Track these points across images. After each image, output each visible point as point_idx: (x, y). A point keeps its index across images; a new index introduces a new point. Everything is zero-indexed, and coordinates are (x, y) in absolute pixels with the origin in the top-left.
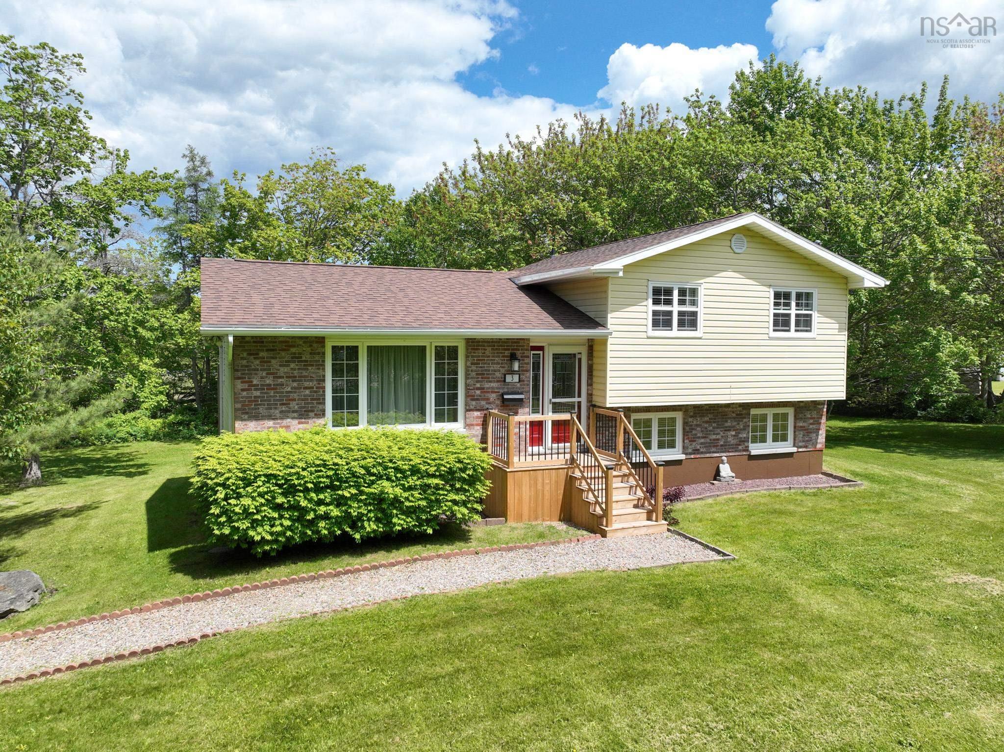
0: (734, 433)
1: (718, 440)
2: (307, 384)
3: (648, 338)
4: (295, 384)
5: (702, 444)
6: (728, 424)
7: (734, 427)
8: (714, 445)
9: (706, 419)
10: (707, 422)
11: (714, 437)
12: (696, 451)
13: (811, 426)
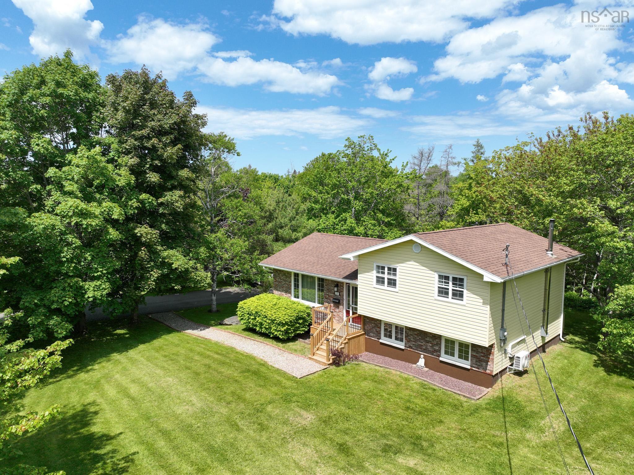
0: (431, 345)
1: (422, 345)
2: (287, 283)
3: (374, 288)
4: (284, 282)
5: (413, 344)
6: (428, 339)
7: (431, 342)
8: (419, 347)
10: (416, 335)
12: (410, 347)
13: (482, 358)
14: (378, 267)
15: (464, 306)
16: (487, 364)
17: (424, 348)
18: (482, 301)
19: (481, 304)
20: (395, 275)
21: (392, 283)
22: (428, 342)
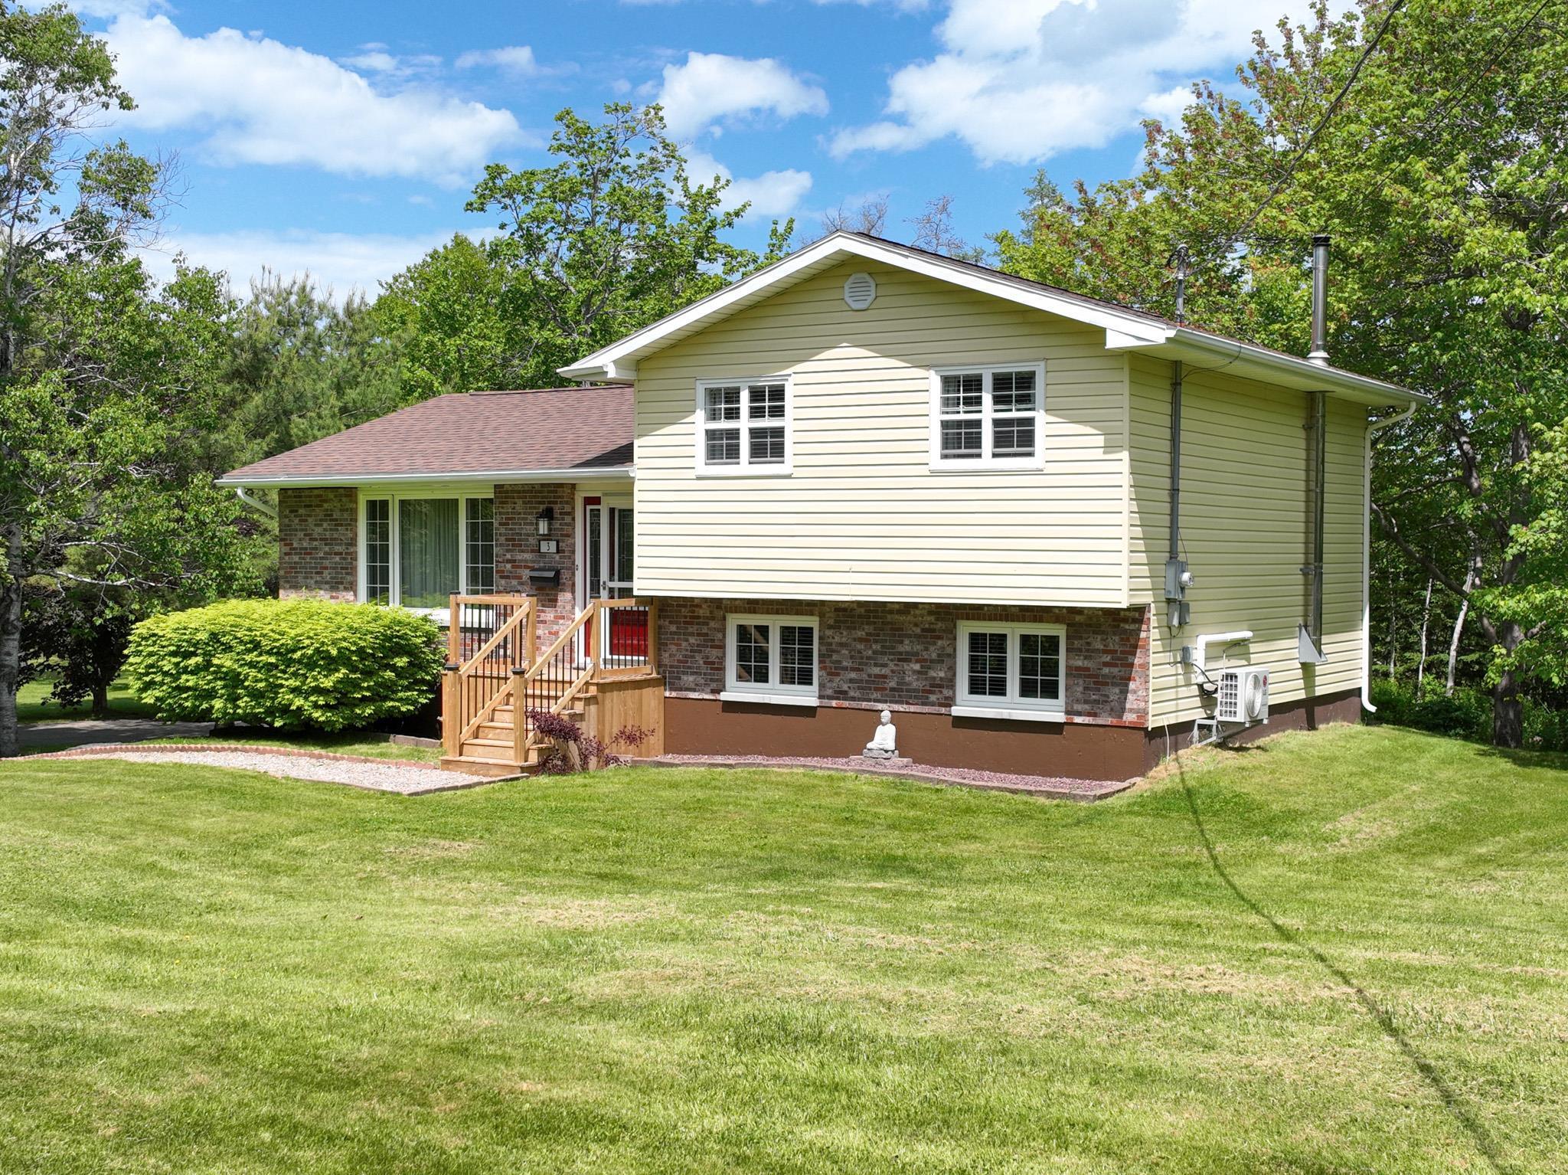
0: (917, 667)
1: (885, 677)
2: (338, 548)
3: (699, 478)
4: (327, 549)
5: (851, 681)
6: (906, 647)
7: (917, 654)
8: (877, 688)
9: (860, 634)
10: (861, 640)
11: (876, 670)
12: (840, 694)
13: (1106, 670)
14: (713, 395)
15: (1039, 472)
16: (1125, 692)
17: (893, 684)
18: (1100, 441)
19: (1099, 454)
20: (778, 412)
21: (768, 445)
22: (905, 658)
